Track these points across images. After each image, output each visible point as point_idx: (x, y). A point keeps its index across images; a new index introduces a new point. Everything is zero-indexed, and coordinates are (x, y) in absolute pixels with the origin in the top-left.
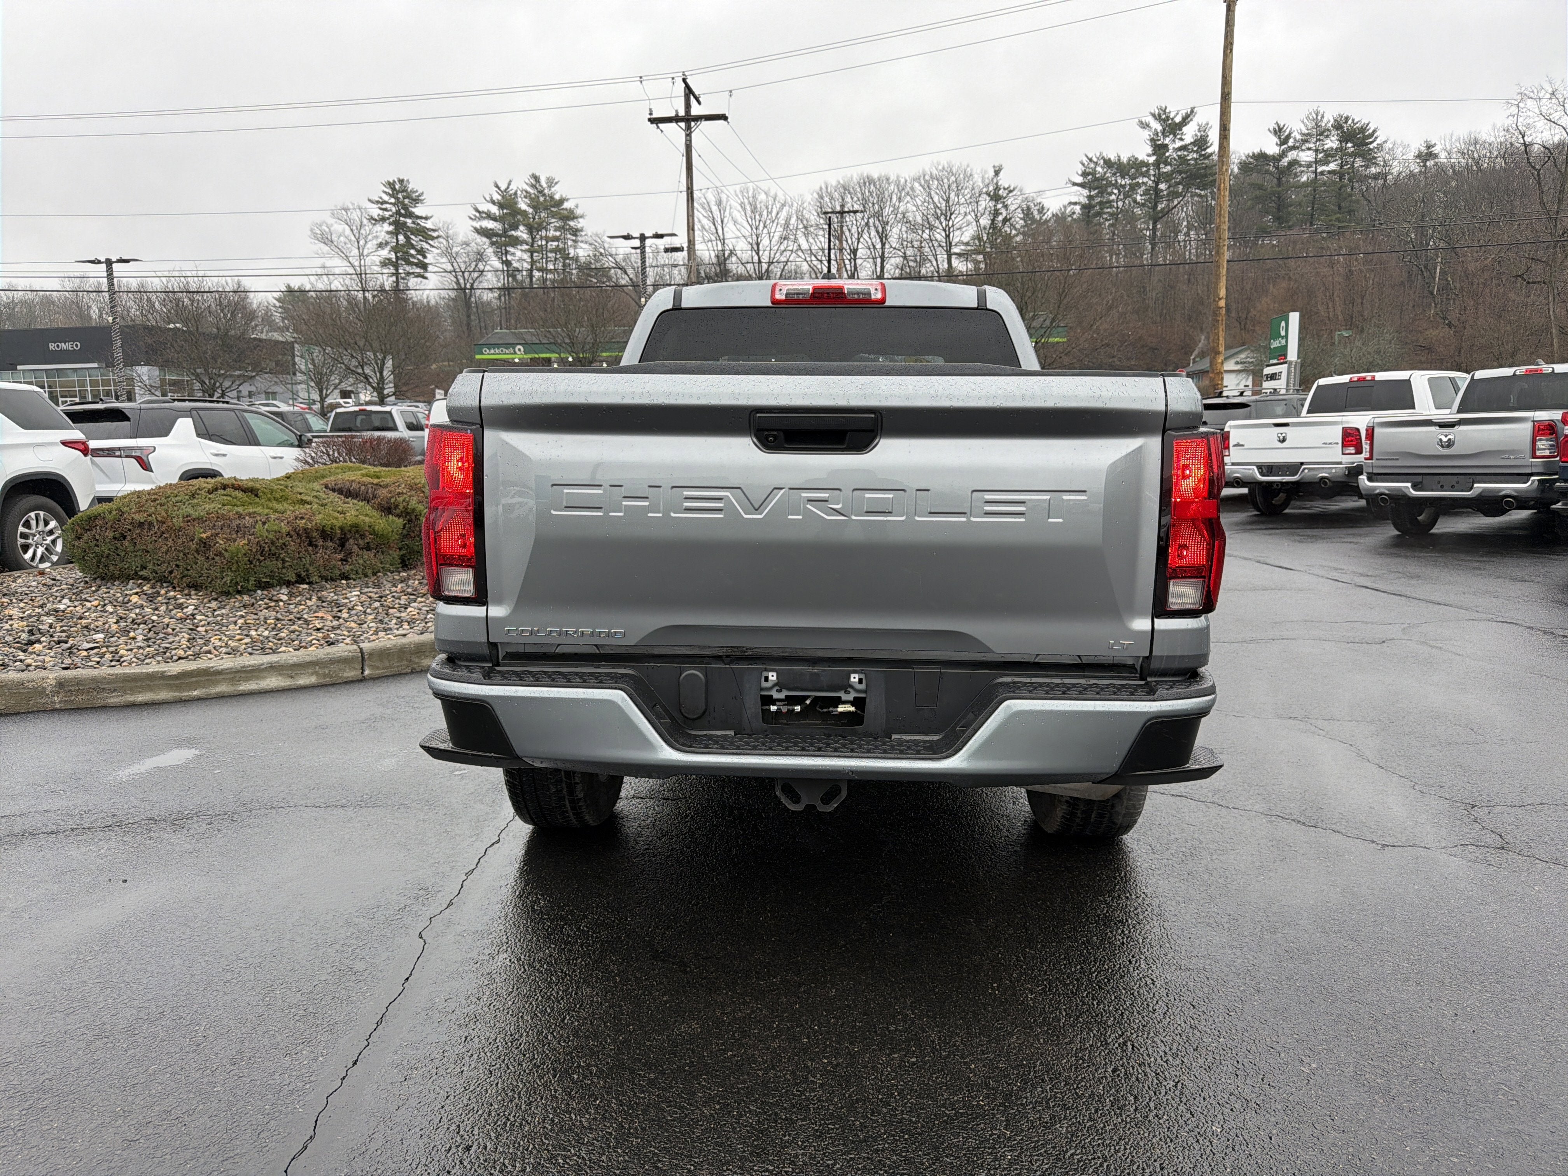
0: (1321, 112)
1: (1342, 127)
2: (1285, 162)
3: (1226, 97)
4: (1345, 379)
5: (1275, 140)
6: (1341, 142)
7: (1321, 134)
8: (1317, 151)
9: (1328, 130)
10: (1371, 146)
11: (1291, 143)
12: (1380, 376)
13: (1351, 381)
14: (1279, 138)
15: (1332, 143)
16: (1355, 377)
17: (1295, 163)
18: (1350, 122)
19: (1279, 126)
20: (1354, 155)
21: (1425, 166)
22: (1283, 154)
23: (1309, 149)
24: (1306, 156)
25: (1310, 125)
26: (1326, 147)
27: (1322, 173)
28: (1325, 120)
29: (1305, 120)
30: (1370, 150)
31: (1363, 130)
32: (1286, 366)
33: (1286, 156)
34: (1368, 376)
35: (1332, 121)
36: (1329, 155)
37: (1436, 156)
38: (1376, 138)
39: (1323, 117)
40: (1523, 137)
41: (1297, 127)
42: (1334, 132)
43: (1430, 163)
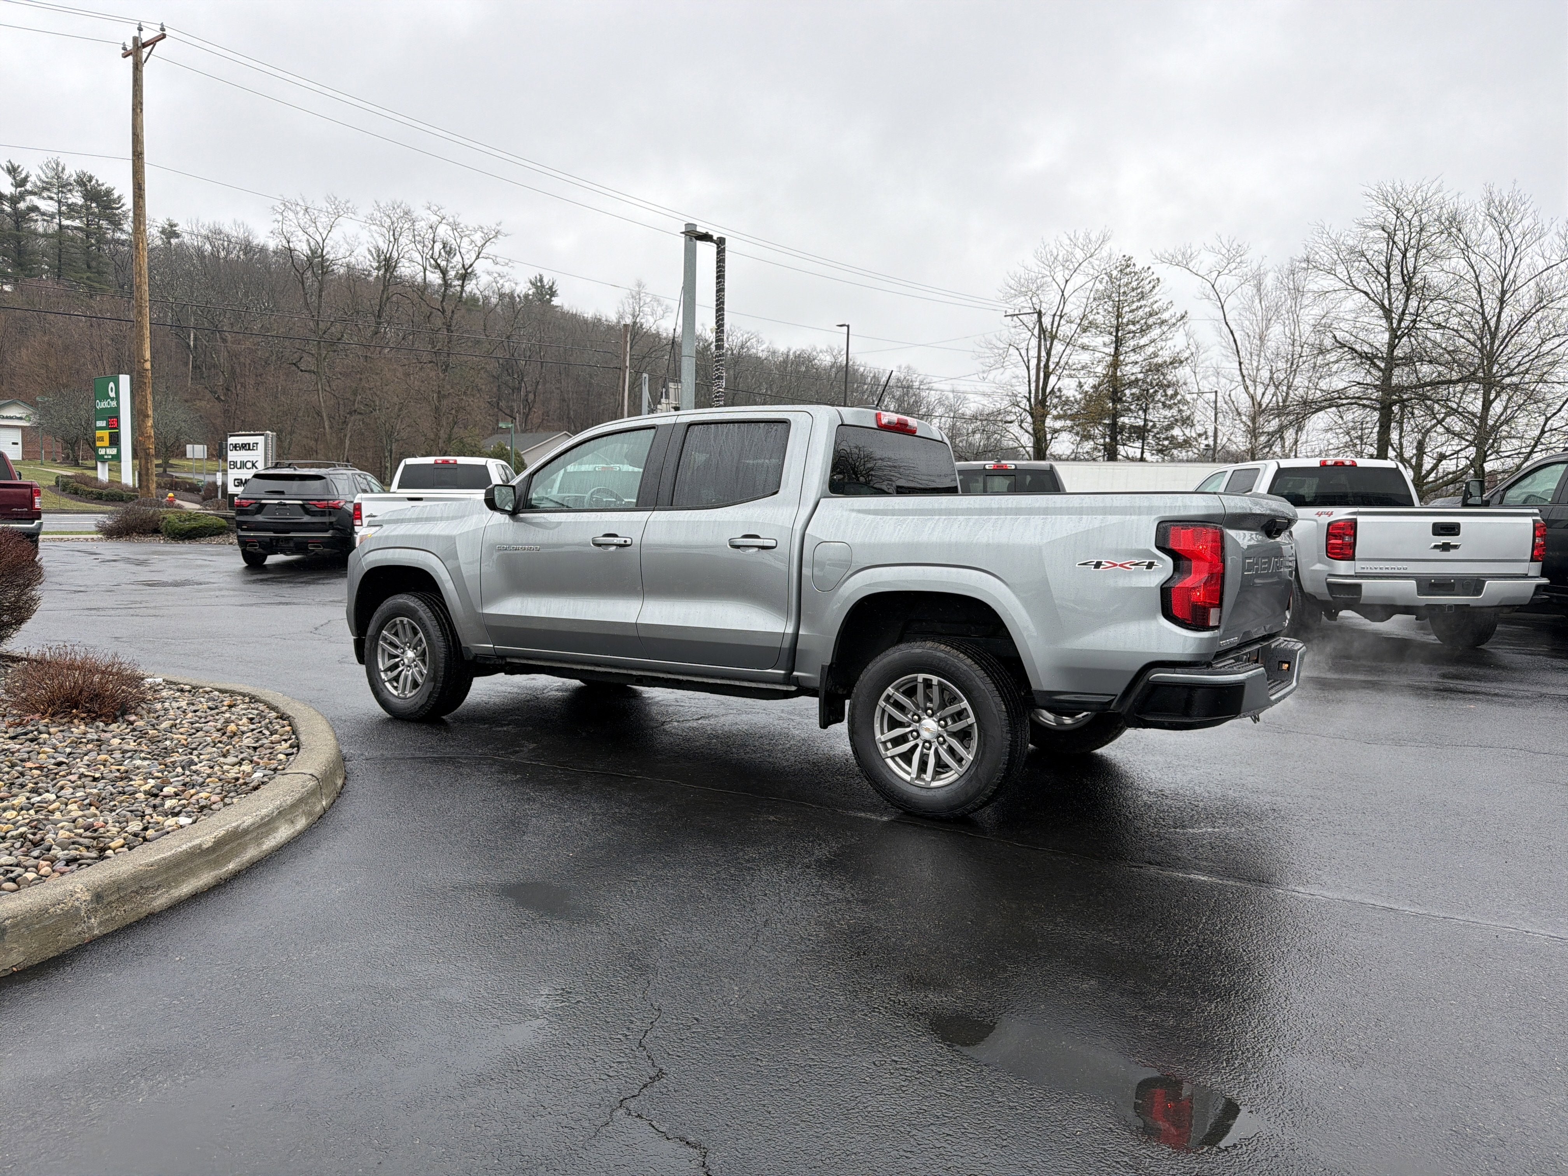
0: (62, 164)
1: (85, 185)
2: (22, 206)
3: (138, 155)
4: (430, 460)
5: (10, 180)
6: (86, 200)
7: (63, 186)
8: (59, 202)
9: (71, 184)
10: (117, 212)
11: (29, 186)
12: (462, 460)
13: (436, 463)
14: (14, 178)
15: (76, 198)
16: (440, 459)
17: (35, 209)
18: (94, 182)
19: (13, 166)
20: (100, 217)
21: (169, 243)
22: (21, 197)
23: (51, 198)
24: (48, 206)
25: (51, 174)
26: (70, 202)
27: (67, 227)
28: (67, 172)
29: (44, 168)
30: (115, 215)
31: (109, 192)
32: (263, 437)
33: (24, 200)
34: (451, 459)
35: (75, 176)
36: (72, 211)
37: (177, 236)
38: (123, 205)
39: (64, 169)
40: (289, 242)
41: (35, 173)
42: (78, 188)
43: (174, 241)
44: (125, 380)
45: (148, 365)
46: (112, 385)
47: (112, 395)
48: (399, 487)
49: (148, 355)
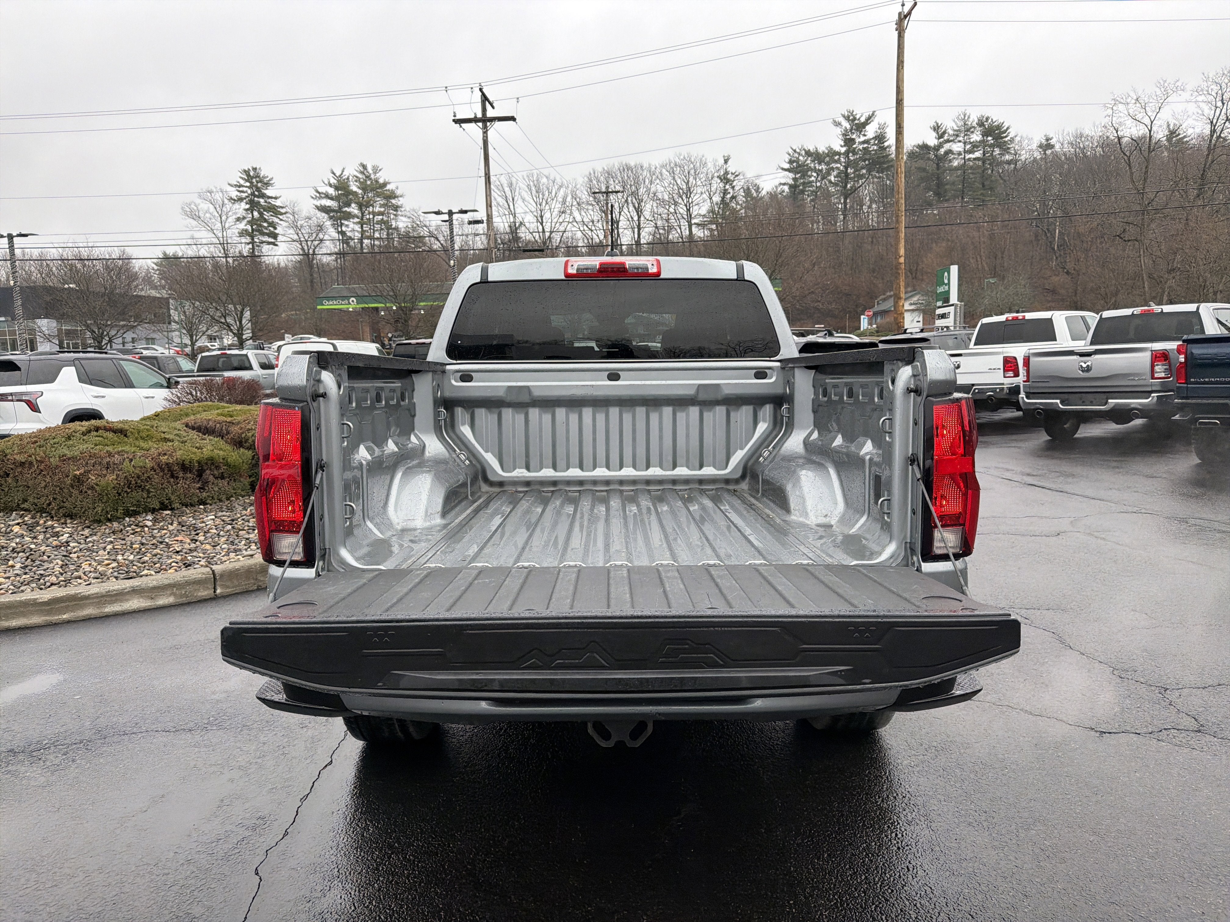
0: (968, 114)
1: (984, 125)
2: (942, 151)
3: (899, 102)
4: (1002, 318)
5: (934, 134)
6: (983, 136)
7: (968, 130)
8: (965, 143)
9: (974, 127)
10: (1006, 139)
11: (946, 138)
12: (1029, 316)
13: (1007, 320)
14: (938, 133)
15: (976, 137)
16: (1010, 316)
17: (949, 152)
18: (990, 121)
19: (937, 124)
20: (993, 146)
21: (1045, 154)
22: (940, 146)
23: (960, 141)
24: (957, 147)
25: (961, 123)
26: (972, 140)
27: (969, 159)
28: (971, 120)
29: (956, 120)
30: (1005, 142)
31: (999, 127)
32: (953, 308)
33: (943, 147)
34: (1020, 315)
35: (976, 121)
36: (975, 146)
37: (1053, 147)
38: (1009, 133)
39: (969, 117)
40: (1117, 132)
41: (950, 125)
42: (978, 128)
43: (1049, 152)
44: (954, 269)
45: (902, 260)
46: (946, 274)
47: (946, 281)
48: (975, 344)
49: (902, 252)
